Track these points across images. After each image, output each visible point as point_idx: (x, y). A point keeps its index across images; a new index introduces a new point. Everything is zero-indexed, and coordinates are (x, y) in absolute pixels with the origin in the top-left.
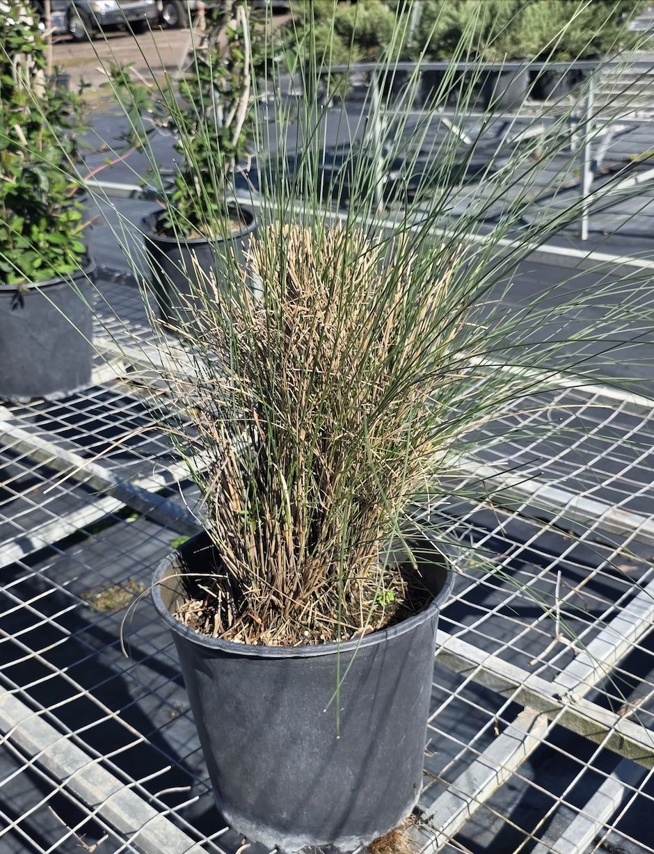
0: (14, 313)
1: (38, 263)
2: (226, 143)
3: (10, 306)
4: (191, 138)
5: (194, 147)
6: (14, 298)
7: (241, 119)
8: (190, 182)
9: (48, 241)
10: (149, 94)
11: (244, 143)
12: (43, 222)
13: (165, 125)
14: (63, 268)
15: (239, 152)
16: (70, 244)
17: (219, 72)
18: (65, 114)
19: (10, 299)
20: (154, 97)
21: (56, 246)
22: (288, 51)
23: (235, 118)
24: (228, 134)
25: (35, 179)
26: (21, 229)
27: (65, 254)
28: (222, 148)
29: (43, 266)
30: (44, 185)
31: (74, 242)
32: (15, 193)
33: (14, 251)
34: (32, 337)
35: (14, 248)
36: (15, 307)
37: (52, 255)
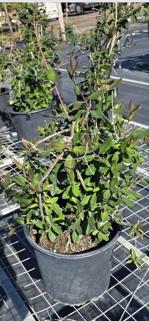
0: (27, 122)
1: (36, 103)
2: (106, 55)
3: (26, 120)
4: (94, 54)
5: (95, 57)
6: (27, 117)
7: (113, 45)
8: (93, 71)
9: (39, 95)
10: (79, 36)
11: (113, 55)
12: (37, 88)
13: (85, 48)
14: (44, 105)
15: (111, 59)
16: (47, 96)
17: (105, 26)
18: (54, 44)
19: (25, 117)
20: (81, 37)
21: (42, 97)
22: (133, 16)
23: (110, 45)
24: (107, 51)
25: (33, 72)
26: (30, 91)
27: (45, 100)
28: (104, 57)
29: (38, 105)
30: (36, 74)
31: (49, 96)
32: (28, 77)
33: (27, 99)
34: (33, 131)
35: (28, 98)
36: (27, 120)
37: (41, 101)
